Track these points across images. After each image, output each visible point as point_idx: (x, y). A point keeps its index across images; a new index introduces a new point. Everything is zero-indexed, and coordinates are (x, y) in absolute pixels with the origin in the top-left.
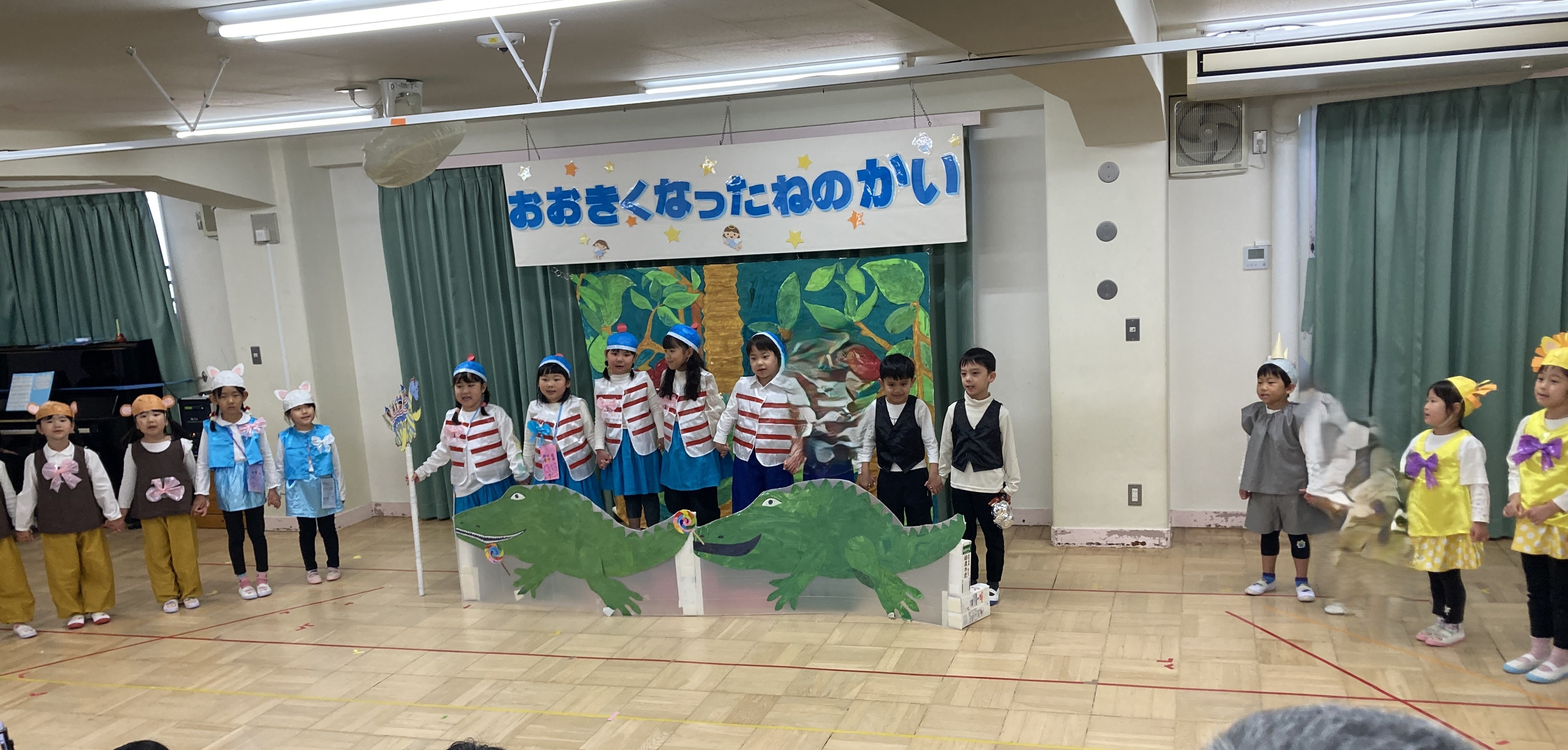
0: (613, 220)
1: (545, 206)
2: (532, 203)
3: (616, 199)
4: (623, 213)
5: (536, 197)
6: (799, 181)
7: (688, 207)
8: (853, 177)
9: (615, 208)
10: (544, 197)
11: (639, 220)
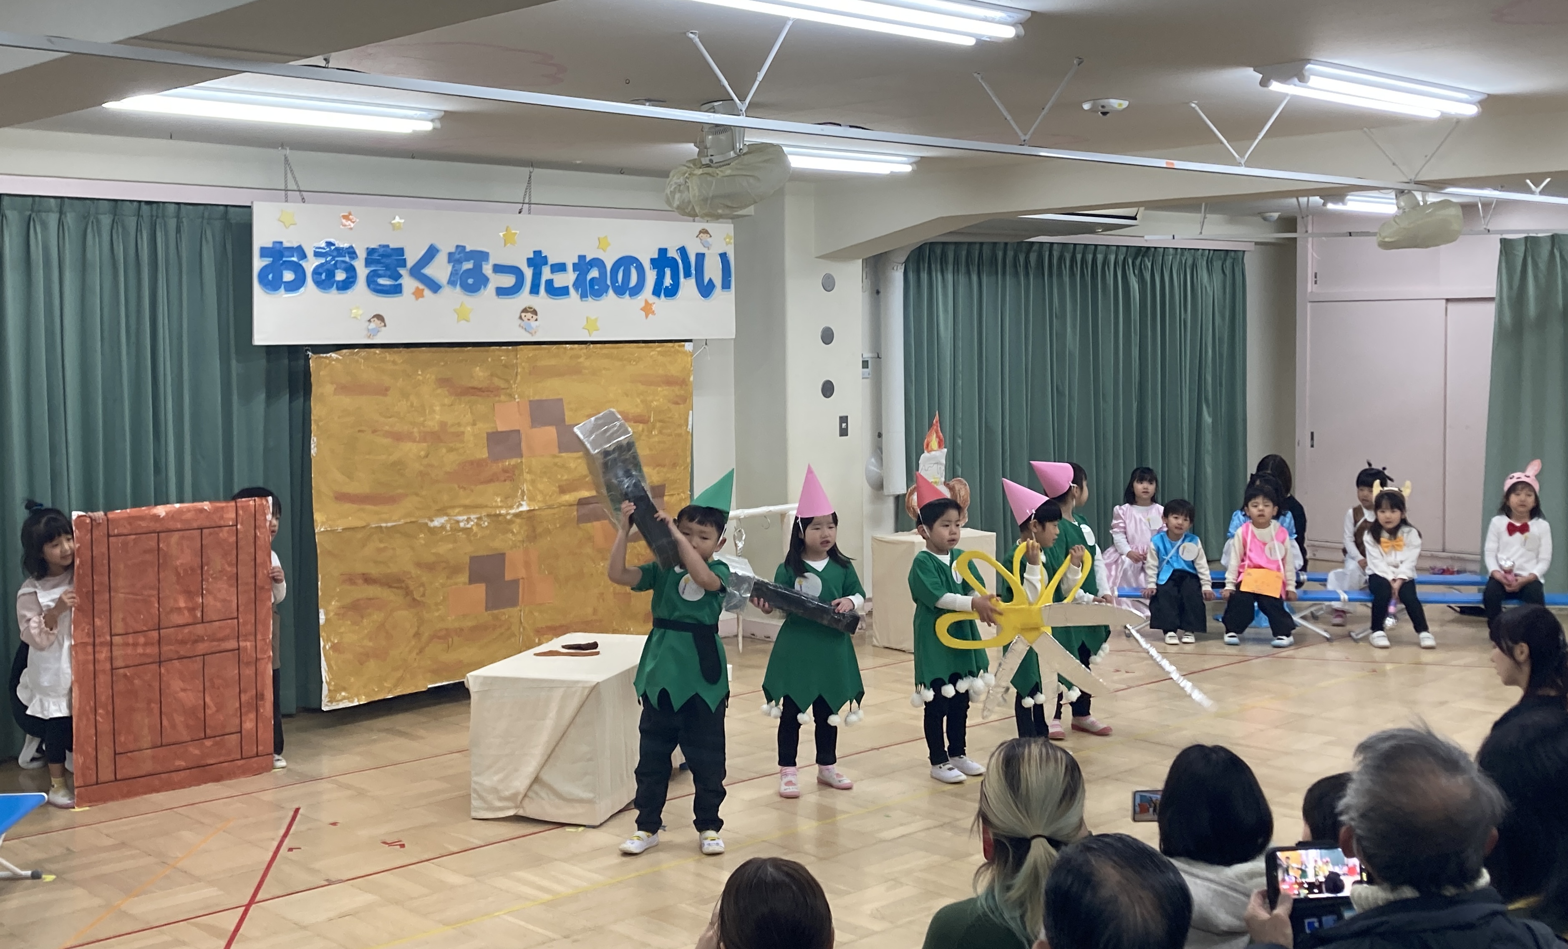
0: (397, 290)
1: (310, 265)
2: (295, 259)
3: (403, 263)
4: (408, 283)
5: (300, 252)
6: (598, 263)
7: (484, 281)
8: (647, 265)
9: (400, 276)
10: (310, 253)
11: (427, 292)
